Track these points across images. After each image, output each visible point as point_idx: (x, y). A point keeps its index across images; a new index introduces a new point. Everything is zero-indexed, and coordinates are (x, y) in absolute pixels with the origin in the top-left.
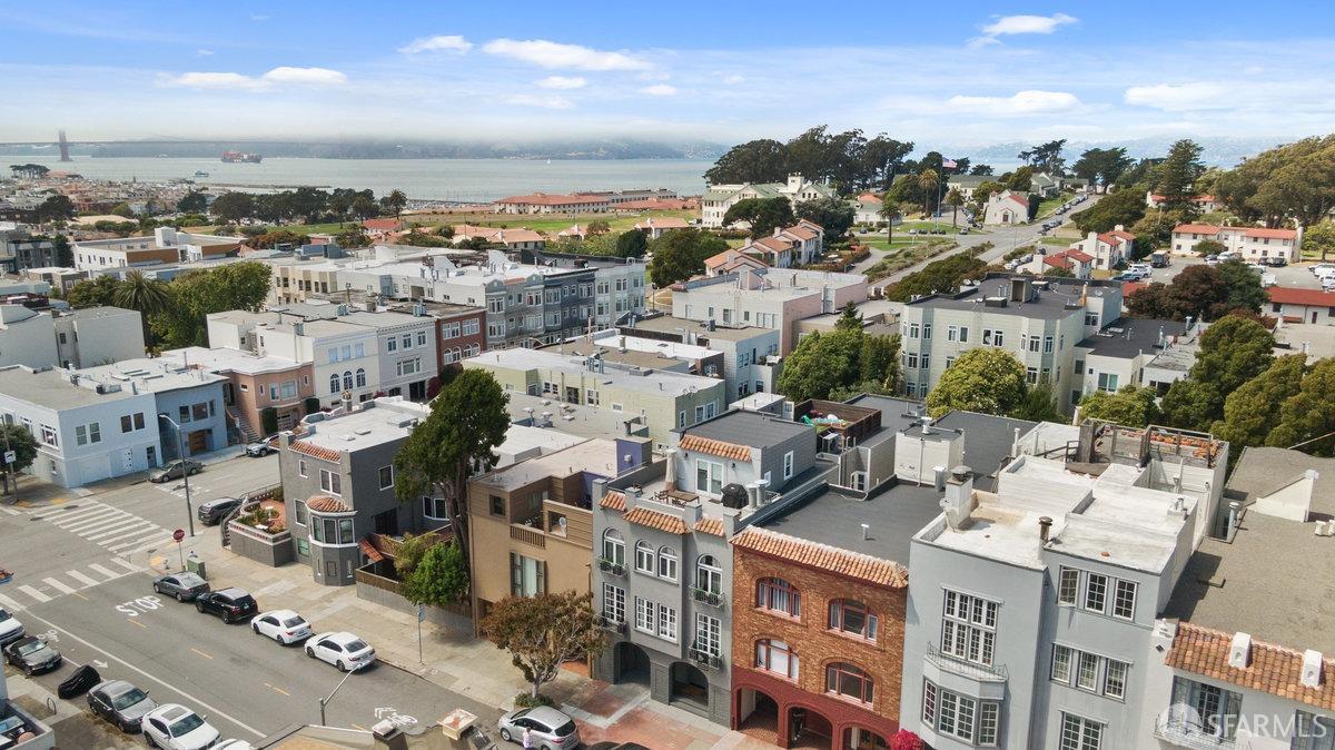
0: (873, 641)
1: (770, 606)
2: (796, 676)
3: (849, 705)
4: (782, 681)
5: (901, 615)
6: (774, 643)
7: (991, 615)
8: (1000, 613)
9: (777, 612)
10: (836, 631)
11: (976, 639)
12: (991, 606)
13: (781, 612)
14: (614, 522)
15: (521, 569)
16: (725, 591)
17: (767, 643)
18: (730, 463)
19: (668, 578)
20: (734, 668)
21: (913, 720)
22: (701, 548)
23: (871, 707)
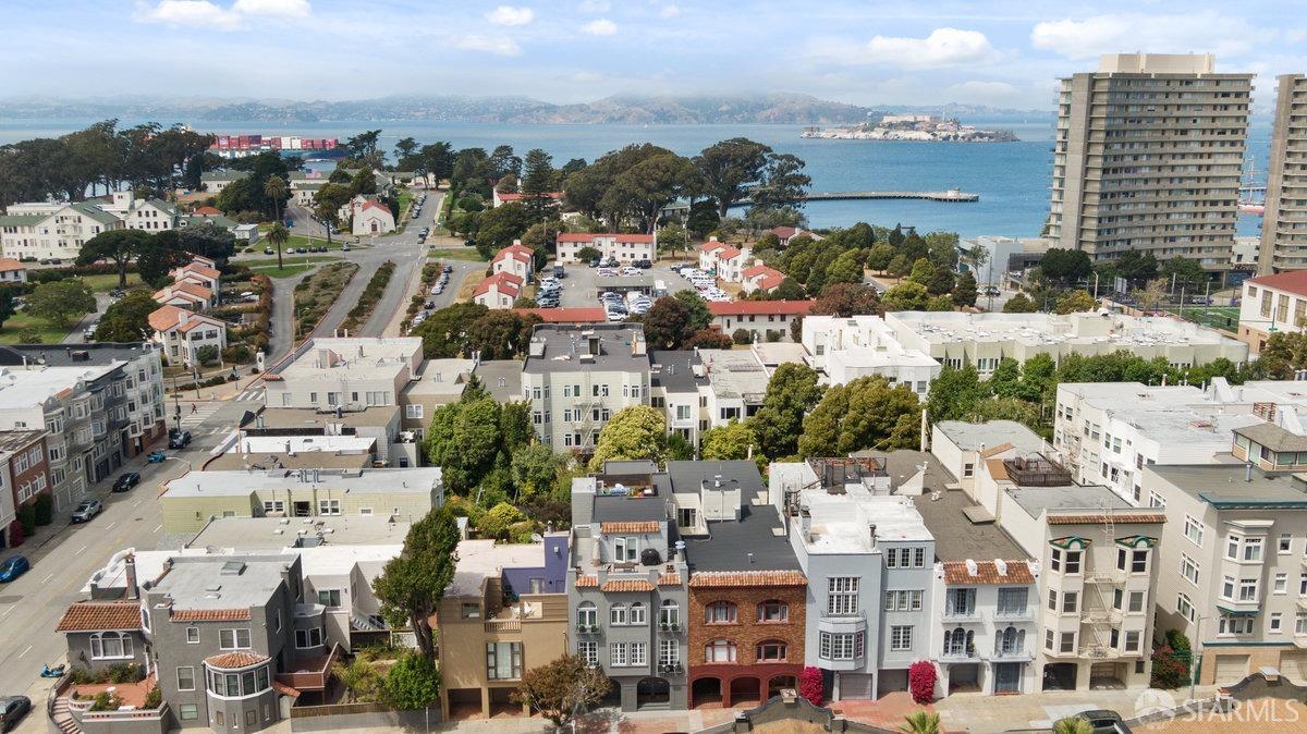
0: (786, 620)
1: (714, 620)
2: (734, 659)
3: (772, 664)
4: (726, 665)
5: (803, 600)
6: (716, 643)
7: (854, 584)
8: (861, 584)
9: (719, 622)
10: (761, 621)
11: (847, 600)
12: (855, 580)
13: (722, 621)
14: (588, 596)
15: (495, 653)
16: (682, 620)
17: (712, 645)
18: (643, 536)
19: (638, 622)
20: (690, 668)
21: (814, 659)
22: (664, 596)
23: (784, 661)
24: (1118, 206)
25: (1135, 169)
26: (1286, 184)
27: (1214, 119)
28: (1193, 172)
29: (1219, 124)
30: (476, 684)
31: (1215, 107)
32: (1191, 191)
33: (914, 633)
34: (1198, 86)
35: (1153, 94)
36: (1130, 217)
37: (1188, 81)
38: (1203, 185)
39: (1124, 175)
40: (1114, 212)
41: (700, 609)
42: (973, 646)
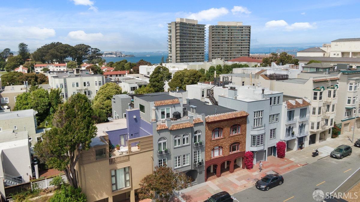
0: (239, 133)
1: (214, 138)
2: (221, 154)
3: (235, 153)
4: (220, 157)
5: (246, 123)
6: (215, 148)
7: (262, 113)
8: (264, 113)
10: (231, 135)
11: (259, 121)
12: (262, 111)
13: (217, 137)
14: (163, 134)
15: (115, 176)
16: (203, 139)
17: (213, 150)
18: (173, 106)
19: (186, 144)
20: (206, 162)
21: (249, 148)
22: (196, 129)
23: (239, 151)
24: (183, 53)
25: (186, 45)
26: (213, 49)
27: (199, 34)
28: (196, 46)
29: (200, 36)
30: (105, 196)
31: (199, 32)
32: (196, 51)
33: (277, 131)
34: (196, 27)
35: (188, 28)
36: (186, 56)
37: (194, 25)
38: (198, 49)
39: (184, 46)
40: (182, 55)
41: (210, 133)
42: (294, 132)
